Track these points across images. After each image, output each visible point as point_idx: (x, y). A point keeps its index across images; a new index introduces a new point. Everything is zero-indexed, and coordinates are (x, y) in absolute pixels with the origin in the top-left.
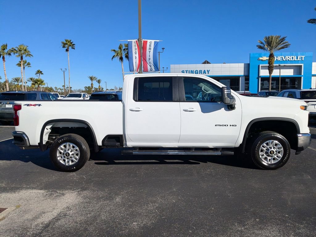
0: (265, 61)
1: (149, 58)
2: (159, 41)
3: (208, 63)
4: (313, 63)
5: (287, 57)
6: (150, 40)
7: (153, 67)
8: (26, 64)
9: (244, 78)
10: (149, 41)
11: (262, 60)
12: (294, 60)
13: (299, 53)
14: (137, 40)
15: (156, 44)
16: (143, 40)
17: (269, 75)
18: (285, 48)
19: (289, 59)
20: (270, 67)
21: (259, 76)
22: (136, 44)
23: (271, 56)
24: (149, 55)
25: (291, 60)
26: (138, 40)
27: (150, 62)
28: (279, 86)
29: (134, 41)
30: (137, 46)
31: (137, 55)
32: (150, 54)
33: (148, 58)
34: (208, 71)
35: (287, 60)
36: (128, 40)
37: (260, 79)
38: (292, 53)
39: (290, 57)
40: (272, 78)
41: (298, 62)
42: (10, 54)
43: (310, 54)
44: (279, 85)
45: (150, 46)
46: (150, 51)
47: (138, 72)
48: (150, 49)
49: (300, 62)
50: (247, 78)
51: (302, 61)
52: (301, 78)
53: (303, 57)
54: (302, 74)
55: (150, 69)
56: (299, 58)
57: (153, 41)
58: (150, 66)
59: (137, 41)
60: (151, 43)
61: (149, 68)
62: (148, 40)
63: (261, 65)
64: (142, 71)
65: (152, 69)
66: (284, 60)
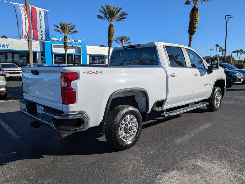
0: (56, 41)
1: (40, 27)
3: (6, 38)
4: (87, 46)
5: (71, 40)
7: (44, 36)
9: (40, 54)
11: (53, 40)
12: (75, 42)
13: (78, 38)
15: (46, 13)
16: (31, 6)
17: (65, 52)
18: (75, 33)
19: (72, 41)
20: (65, 46)
21: (52, 53)
23: (65, 38)
24: (41, 23)
25: (74, 42)
27: (41, 31)
28: (73, 62)
29: (21, 5)
30: (25, 11)
31: (27, 22)
33: (38, 26)
34: (7, 46)
35: (71, 42)
36: (14, 3)
37: (53, 55)
38: (74, 38)
39: (72, 40)
40: (67, 55)
41: (78, 44)
43: (85, 39)
44: (73, 60)
45: (40, 13)
46: (41, 20)
48: (40, 17)
49: (79, 44)
50: (43, 54)
51: (80, 44)
52: (80, 55)
53: (81, 41)
54: (81, 53)
55: (41, 38)
56: (78, 42)
57: (42, 10)
58: (41, 34)
59: (24, 6)
61: (40, 36)
63: (53, 44)
64: (32, 39)
65: (43, 38)
66: (69, 42)
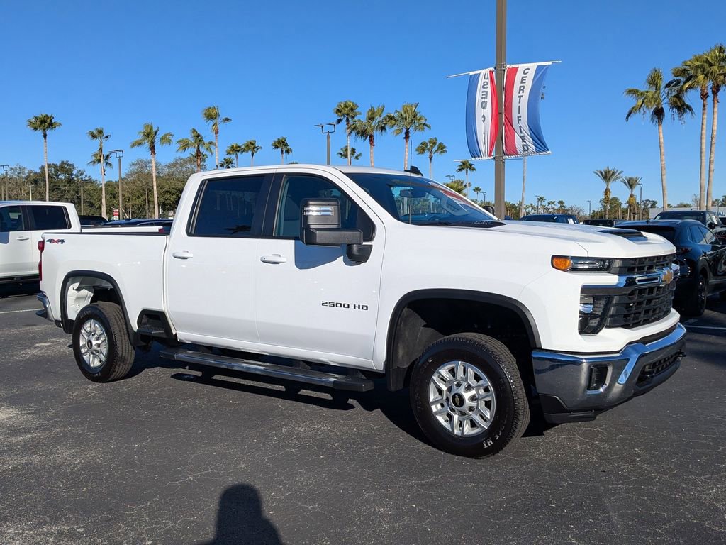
1: (518, 117)
2: (550, 63)
6: (525, 65)
7: (529, 141)
8: (435, 148)
10: (522, 67)
14: (492, 69)
15: (541, 73)
16: (508, 66)
22: (489, 81)
24: (519, 107)
26: (495, 68)
27: (520, 127)
29: (484, 73)
30: (489, 86)
31: (488, 112)
32: (520, 104)
33: (515, 115)
36: (471, 73)
42: (383, 128)
45: (523, 80)
46: (520, 97)
47: (492, 157)
48: (522, 89)
55: (523, 146)
57: (533, 66)
58: (521, 137)
59: (491, 72)
60: (526, 72)
61: (519, 143)
62: (520, 65)
65: (527, 146)
